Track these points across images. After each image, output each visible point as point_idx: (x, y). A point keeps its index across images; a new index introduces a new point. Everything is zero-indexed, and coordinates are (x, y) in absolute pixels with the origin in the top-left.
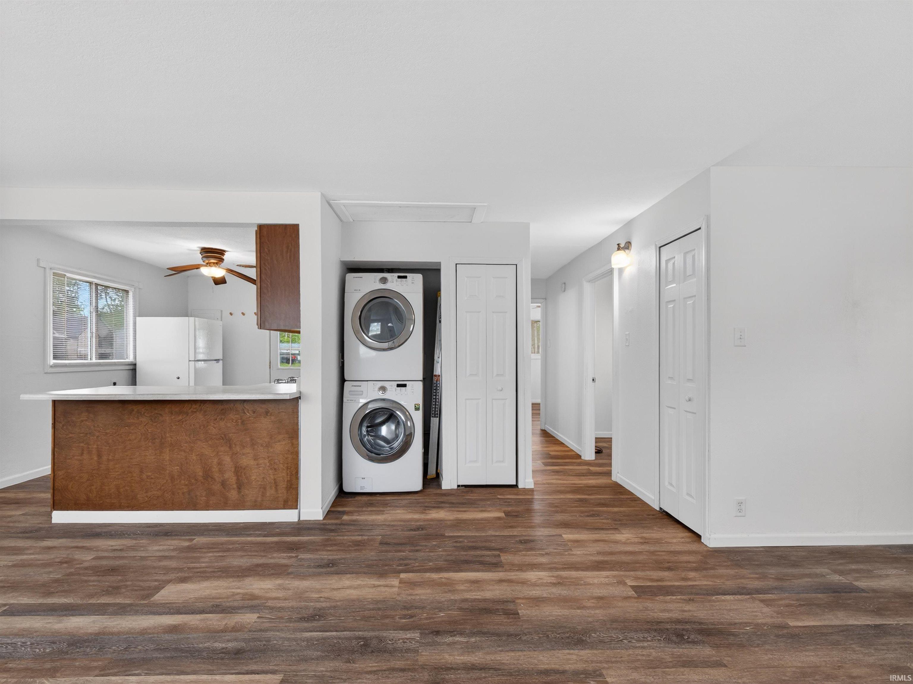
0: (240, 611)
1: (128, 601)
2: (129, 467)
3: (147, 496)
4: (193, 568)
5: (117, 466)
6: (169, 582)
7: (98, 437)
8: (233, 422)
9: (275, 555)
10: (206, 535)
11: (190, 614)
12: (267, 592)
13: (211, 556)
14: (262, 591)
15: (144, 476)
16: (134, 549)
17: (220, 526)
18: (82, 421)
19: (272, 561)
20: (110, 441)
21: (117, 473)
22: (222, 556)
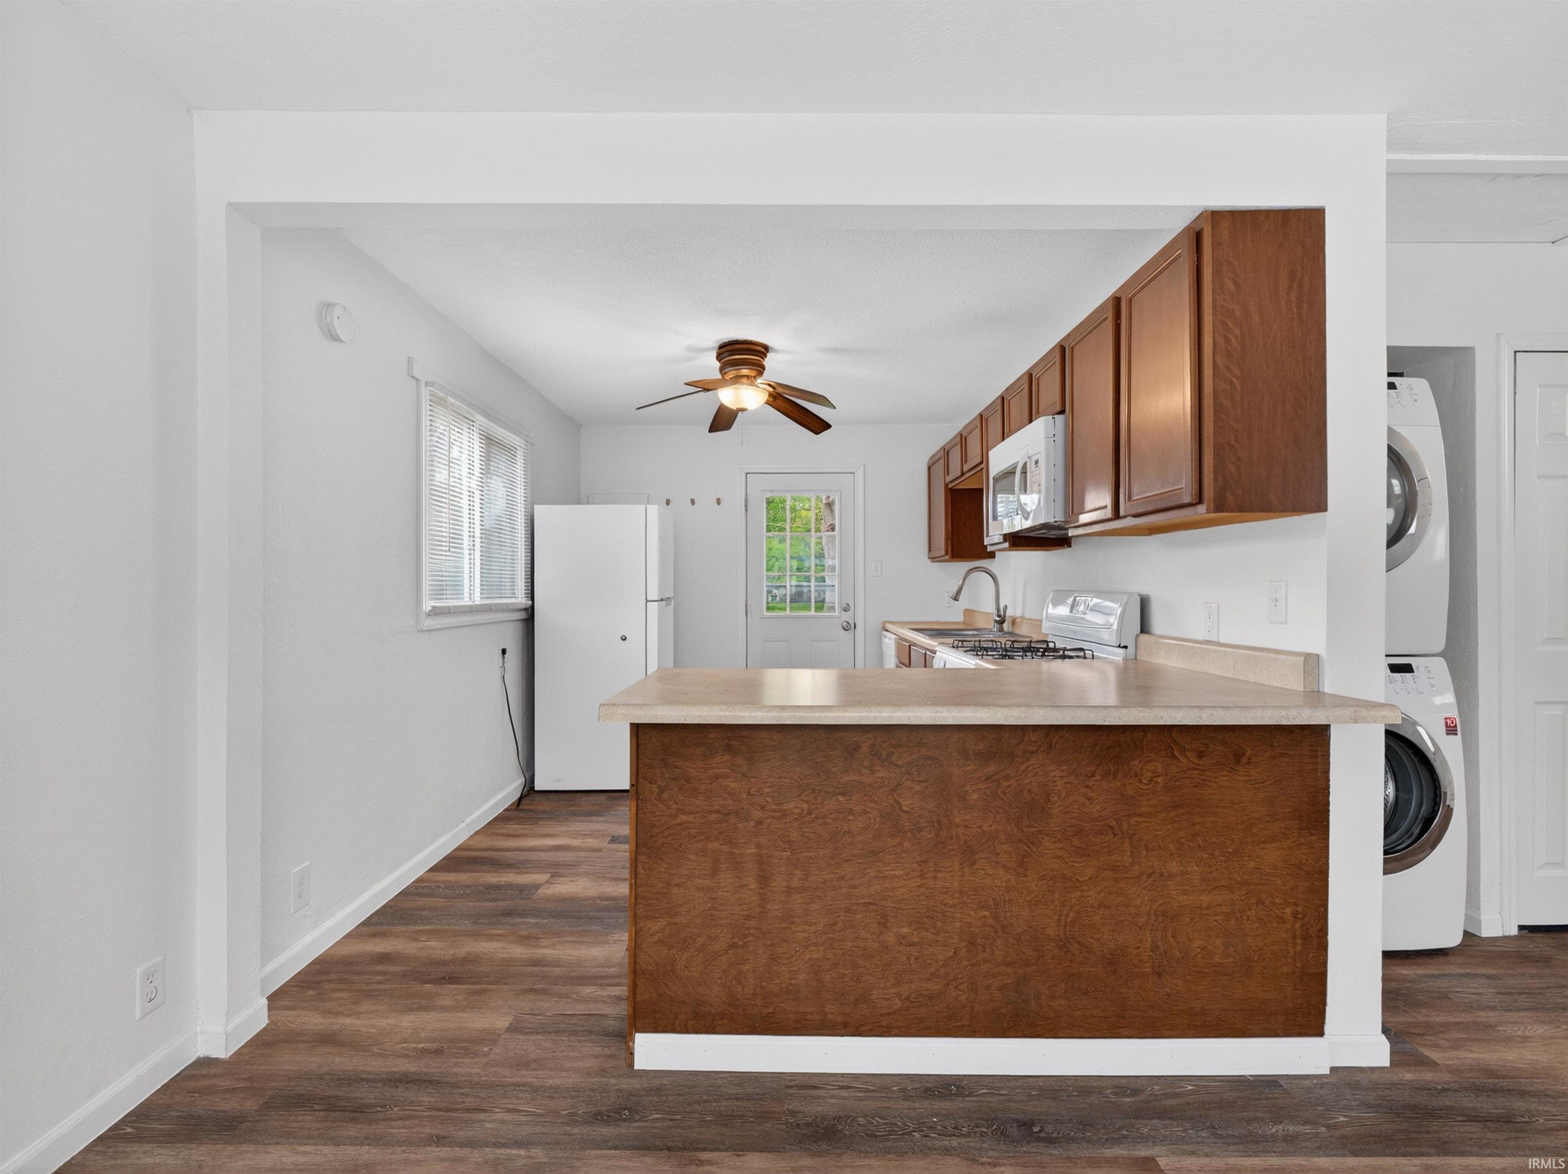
2: (848, 910)
3: (899, 995)
5: (814, 907)
7: (759, 823)
8: (1141, 781)
15: (890, 938)
18: (717, 777)
20: (794, 836)
21: (814, 928)
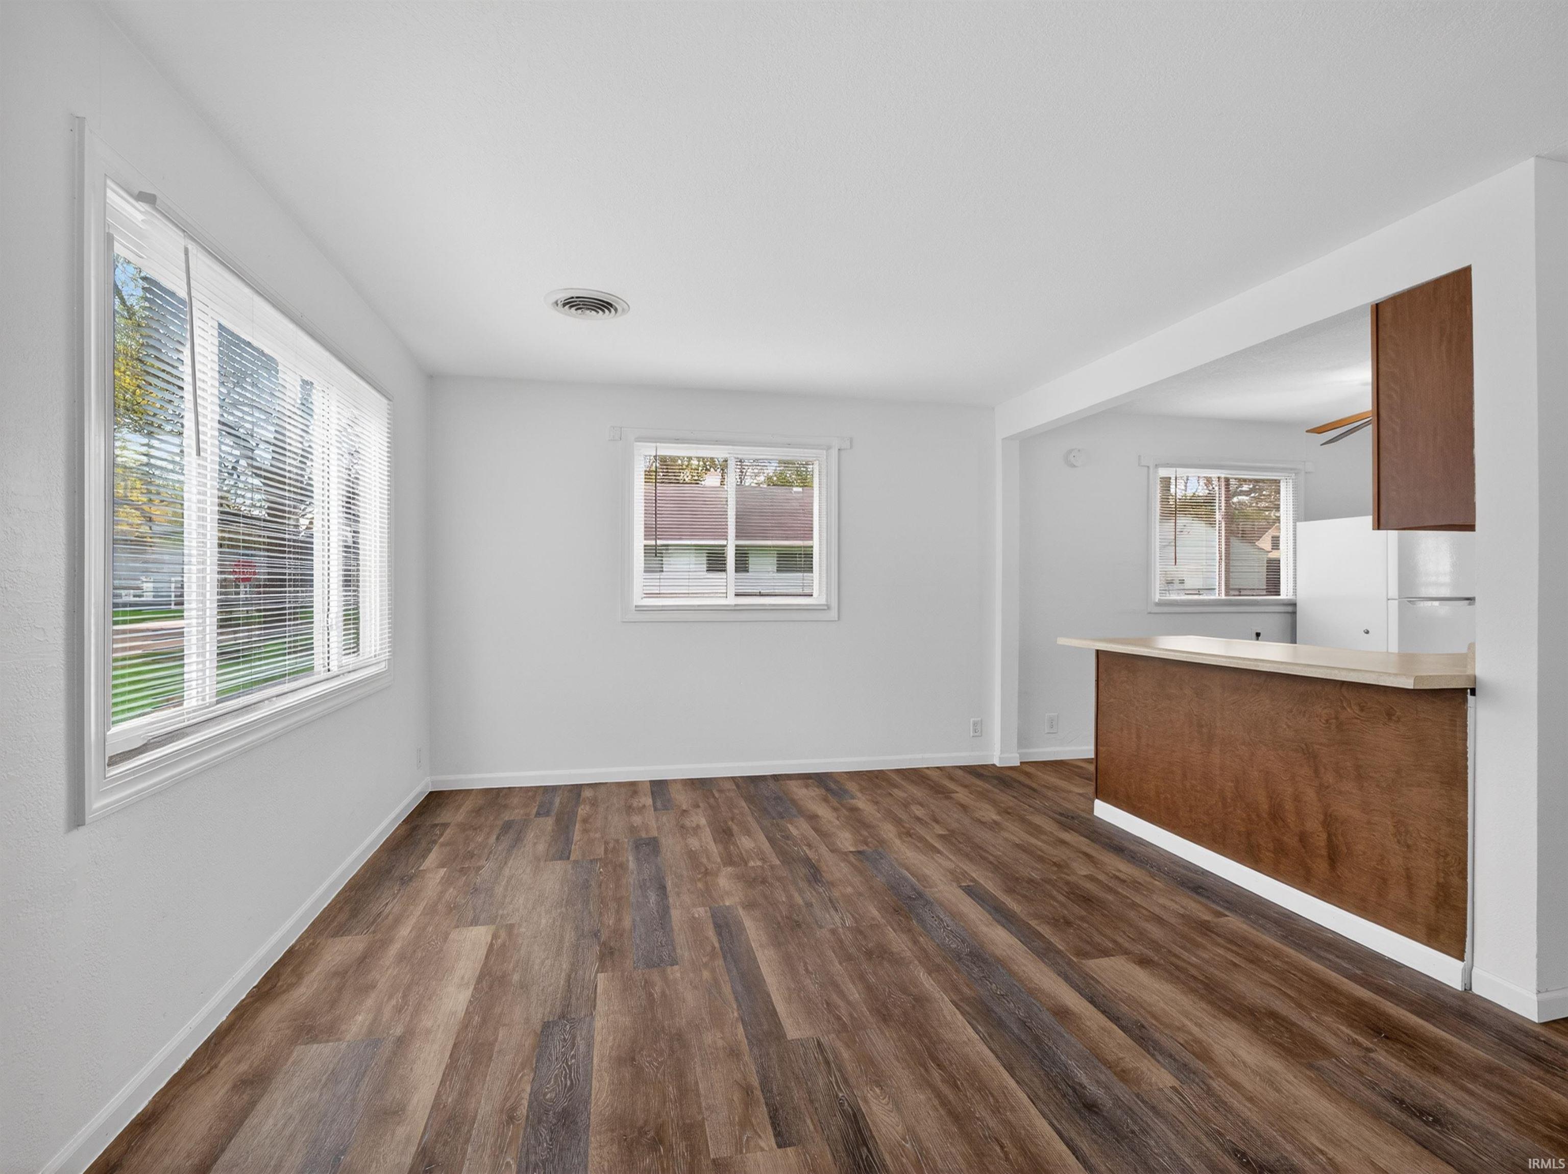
0: (1160, 1058)
1: (1061, 946)
2: (1170, 763)
4: (1175, 955)
6: (1126, 952)
8: (1320, 721)
9: (1328, 1019)
10: (1250, 919)
11: (1099, 1010)
12: (1233, 1064)
13: (1219, 955)
14: (1230, 1058)
16: (1137, 887)
17: (1289, 917)
19: (1307, 1024)
22: (1235, 965)
